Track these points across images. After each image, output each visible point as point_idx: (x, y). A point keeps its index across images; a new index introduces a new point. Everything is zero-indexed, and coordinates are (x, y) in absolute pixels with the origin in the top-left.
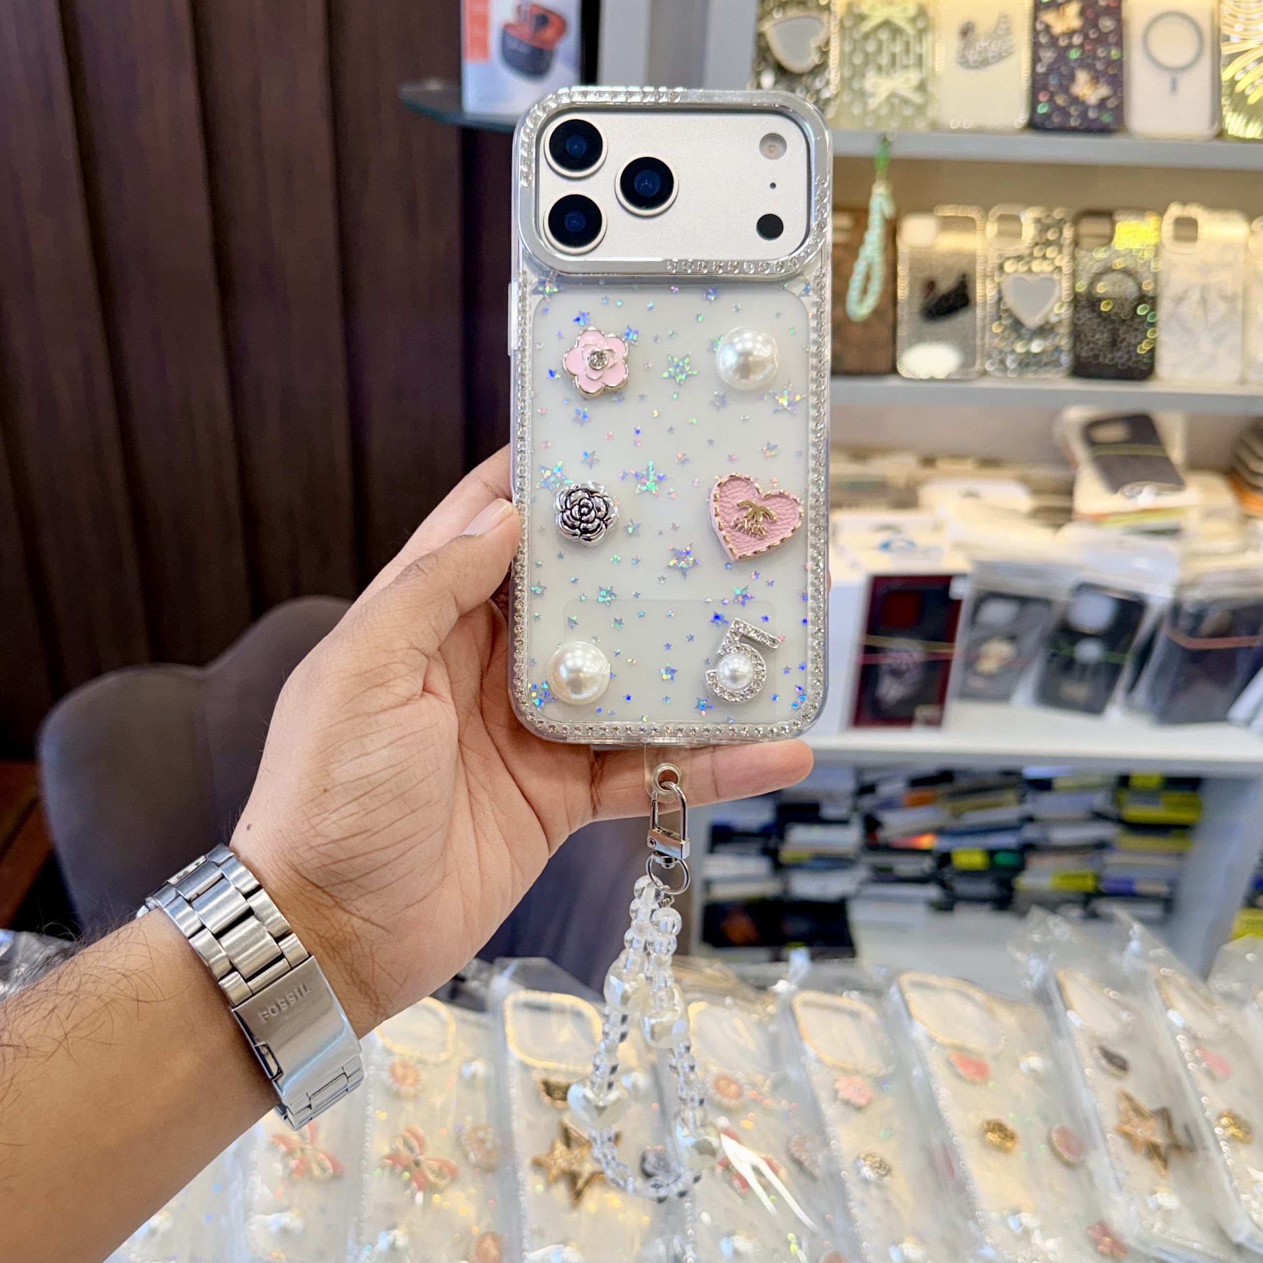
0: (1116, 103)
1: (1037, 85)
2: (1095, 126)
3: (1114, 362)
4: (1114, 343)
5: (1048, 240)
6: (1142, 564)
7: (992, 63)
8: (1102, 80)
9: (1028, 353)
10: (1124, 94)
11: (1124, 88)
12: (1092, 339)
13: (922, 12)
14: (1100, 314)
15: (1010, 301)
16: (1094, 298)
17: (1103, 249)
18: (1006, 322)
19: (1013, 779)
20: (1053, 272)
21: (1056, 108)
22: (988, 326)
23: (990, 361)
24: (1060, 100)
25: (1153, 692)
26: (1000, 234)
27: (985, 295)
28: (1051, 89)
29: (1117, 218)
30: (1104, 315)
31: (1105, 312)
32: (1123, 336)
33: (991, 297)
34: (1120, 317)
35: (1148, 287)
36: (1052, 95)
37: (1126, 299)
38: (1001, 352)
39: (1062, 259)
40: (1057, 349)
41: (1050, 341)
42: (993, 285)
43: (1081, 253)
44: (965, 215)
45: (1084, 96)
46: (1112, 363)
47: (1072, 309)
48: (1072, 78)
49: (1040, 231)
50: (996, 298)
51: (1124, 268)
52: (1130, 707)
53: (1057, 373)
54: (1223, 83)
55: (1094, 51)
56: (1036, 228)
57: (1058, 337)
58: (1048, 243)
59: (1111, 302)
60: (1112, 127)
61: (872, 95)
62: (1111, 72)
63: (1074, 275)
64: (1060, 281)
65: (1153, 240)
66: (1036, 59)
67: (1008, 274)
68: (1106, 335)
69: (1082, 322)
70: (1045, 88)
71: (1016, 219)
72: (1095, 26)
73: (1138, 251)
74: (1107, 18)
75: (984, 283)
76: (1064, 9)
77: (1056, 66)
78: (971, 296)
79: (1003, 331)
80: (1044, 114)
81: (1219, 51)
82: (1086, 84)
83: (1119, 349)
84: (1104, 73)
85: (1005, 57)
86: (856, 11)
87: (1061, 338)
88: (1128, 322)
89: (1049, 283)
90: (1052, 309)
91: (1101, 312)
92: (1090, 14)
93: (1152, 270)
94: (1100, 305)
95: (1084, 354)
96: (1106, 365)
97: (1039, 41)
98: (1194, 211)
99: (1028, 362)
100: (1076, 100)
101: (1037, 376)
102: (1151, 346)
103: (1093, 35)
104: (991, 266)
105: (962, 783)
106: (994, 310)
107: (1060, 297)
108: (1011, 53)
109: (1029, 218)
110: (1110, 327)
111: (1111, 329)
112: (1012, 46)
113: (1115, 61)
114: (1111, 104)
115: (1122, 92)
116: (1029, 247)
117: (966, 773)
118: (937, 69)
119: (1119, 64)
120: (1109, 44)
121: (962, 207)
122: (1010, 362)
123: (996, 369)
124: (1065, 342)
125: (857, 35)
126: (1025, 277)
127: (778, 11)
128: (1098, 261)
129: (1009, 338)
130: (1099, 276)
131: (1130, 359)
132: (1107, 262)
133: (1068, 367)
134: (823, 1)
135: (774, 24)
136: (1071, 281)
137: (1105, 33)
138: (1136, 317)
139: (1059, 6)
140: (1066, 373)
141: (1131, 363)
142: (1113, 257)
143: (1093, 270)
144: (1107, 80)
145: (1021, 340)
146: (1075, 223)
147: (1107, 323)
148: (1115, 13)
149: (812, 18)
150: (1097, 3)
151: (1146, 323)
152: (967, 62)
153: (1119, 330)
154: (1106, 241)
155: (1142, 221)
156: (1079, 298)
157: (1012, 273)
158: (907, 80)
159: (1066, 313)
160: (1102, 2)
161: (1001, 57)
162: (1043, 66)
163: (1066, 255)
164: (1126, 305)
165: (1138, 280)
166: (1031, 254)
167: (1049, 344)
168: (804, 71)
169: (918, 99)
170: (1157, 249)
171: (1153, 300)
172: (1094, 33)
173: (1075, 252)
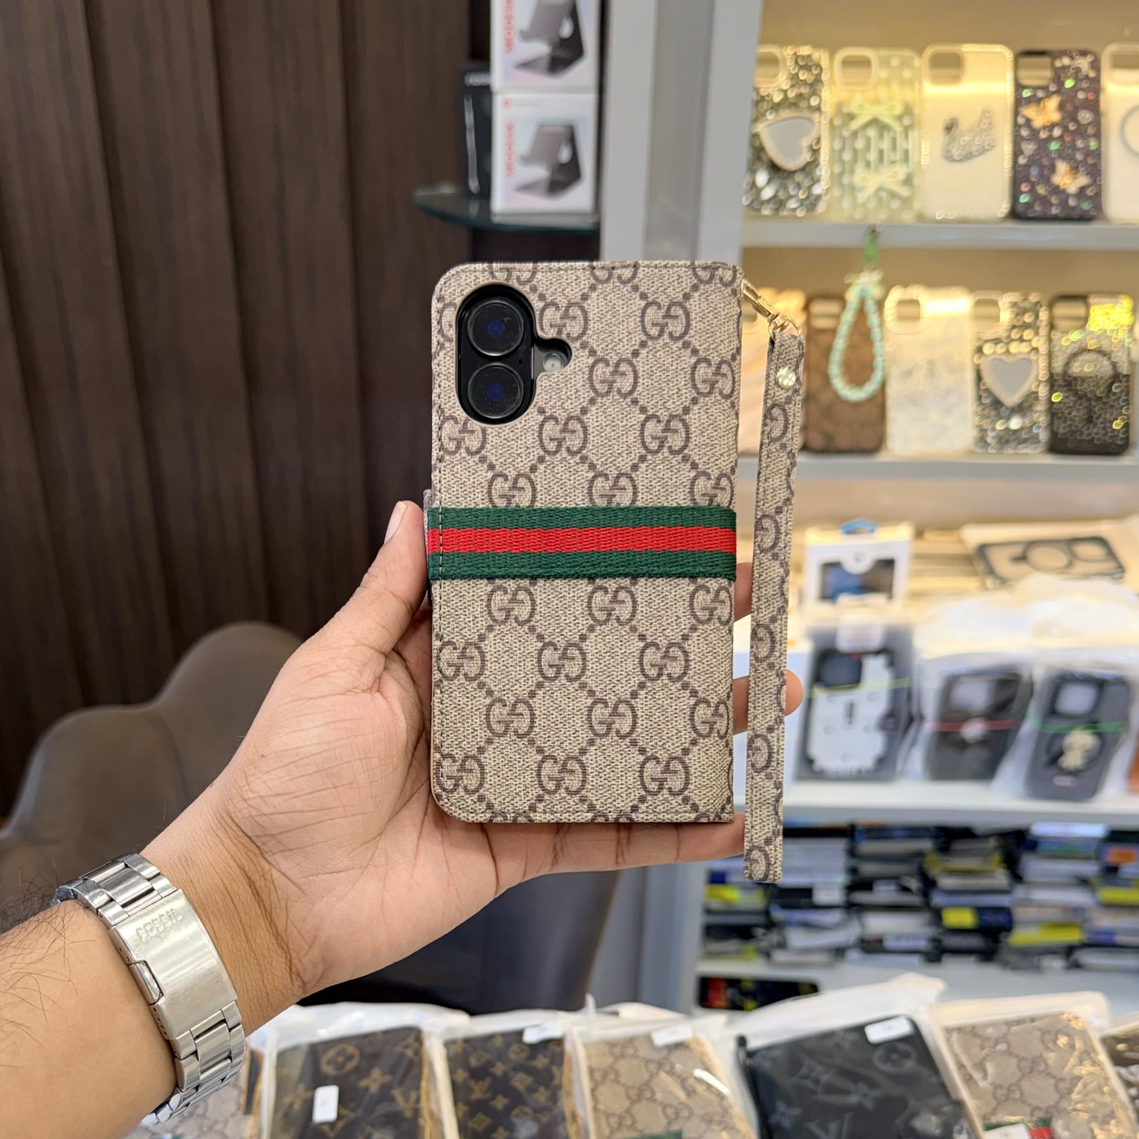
0: (1095, 191)
1: (1018, 177)
2: (1075, 214)
3: (1091, 438)
4: (1089, 420)
5: (1024, 322)
7: (976, 156)
8: (1081, 169)
10: (1102, 183)
11: (1102, 177)
12: (1069, 417)
13: (908, 110)
14: (1076, 392)
15: (989, 381)
16: (1070, 377)
17: (1077, 332)
18: (986, 401)
20: (1029, 353)
21: (1036, 197)
24: (1041, 190)
26: (980, 317)
28: (1033, 179)
29: (1092, 300)
30: (1080, 393)
31: (1081, 390)
32: (1100, 412)
34: (1096, 395)
35: (1123, 367)
36: (1033, 185)
37: (1102, 378)
38: (980, 429)
39: (1038, 341)
40: (1035, 425)
41: (1028, 419)
43: (1055, 335)
45: (1064, 184)
46: (1088, 439)
47: (1048, 388)
48: (1053, 169)
49: (1017, 315)
50: (976, 378)
51: (1098, 348)
53: (1035, 449)
55: (1074, 142)
56: (1013, 312)
57: (1036, 414)
58: (1025, 326)
60: (1092, 213)
61: (862, 189)
62: (1090, 161)
63: (1050, 355)
64: (1037, 361)
65: (1129, 321)
66: (1017, 152)
67: (987, 356)
68: (1082, 412)
69: (1059, 400)
70: (1027, 179)
71: (995, 304)
72: (1075, 119)
73: (1112, 331)
74: (1085, 111)
76: (1044, 102)
77: (1037, 157)
79: (983, 409)
80: (1026, 203)
82: (1066, 174)
83: (1095, 425)
84: (1084, 163)
85: (988, 150)
86: (845, 110)
87: (1038, 417)
88: (1104, 400)
89: (1026, 363)
90: (1031, 387)
91: (1077, 390)
92: (1069, 107)
93: (1126, 349)
94: (1076, 384)
95: (1061, 431)
96: (1083, 440)
97: (1020, 134)
99: (1007, 439)
100: (1056, 190)
101: (1017, 451)
102: (1126, 422)
103: (1072, 127)
106: (975, 390)
107: (1037, 376)
108: (993, 147)
109: (1005, 301)
110: (1086, 404)
111: (1085, 407)
112: (994, 140)
113: (1093, 151)
114: (1089, 192)
115: (1100, 181)
116: (1007, 330)
118: (923, 164)
119: (1097, 154)
120: (1089, 136)
122: (990, 437)
123: (978, 445)
124: (1042, 419)
125: (846, 134)
126: (1004, 358)
127: (771, 113)
128: (1073, 342)
129: (988, 417)
130: (1074, 355)
131: (1106, 434)
132: (1081, 343)
133: (1046, 442)
134: (814, 102)
135: (769, 125)
136: (1047, 362)
137: (1084, 125)
138: (1111, 394)
139: (1039, 101)
140: (1044, 449)
141: (1107, 437)
142: (1088, 338)
143: (1069, 351)
144: (1086, 169)
145: (1001, 418)
146: (1050, 306)
147: (1083, 400)
148: (1094, 106)
149: (804, 118)
150: (1076, 96)
151: (1121, 399)
152: (952, 156)
153: (1095, 407)
154: (1080, 323)
155: (1117, 303)
156: (1055, 377)
157: (991, 355)
158: (895, 175)
159: (1043, 391)
160: (1081, 96)
161: (983, 151)
162: (1024, 159)
163: (1042, 336)
164: (1101, 382)
165: (1113, 360)
166: (1009, 336)
167: (1027, 421)
168: (796, 169)
169: (905, 192)
170: (1131, 330)
171: (1127, 379)
172: (1074, 125)
173: (1051, 334)
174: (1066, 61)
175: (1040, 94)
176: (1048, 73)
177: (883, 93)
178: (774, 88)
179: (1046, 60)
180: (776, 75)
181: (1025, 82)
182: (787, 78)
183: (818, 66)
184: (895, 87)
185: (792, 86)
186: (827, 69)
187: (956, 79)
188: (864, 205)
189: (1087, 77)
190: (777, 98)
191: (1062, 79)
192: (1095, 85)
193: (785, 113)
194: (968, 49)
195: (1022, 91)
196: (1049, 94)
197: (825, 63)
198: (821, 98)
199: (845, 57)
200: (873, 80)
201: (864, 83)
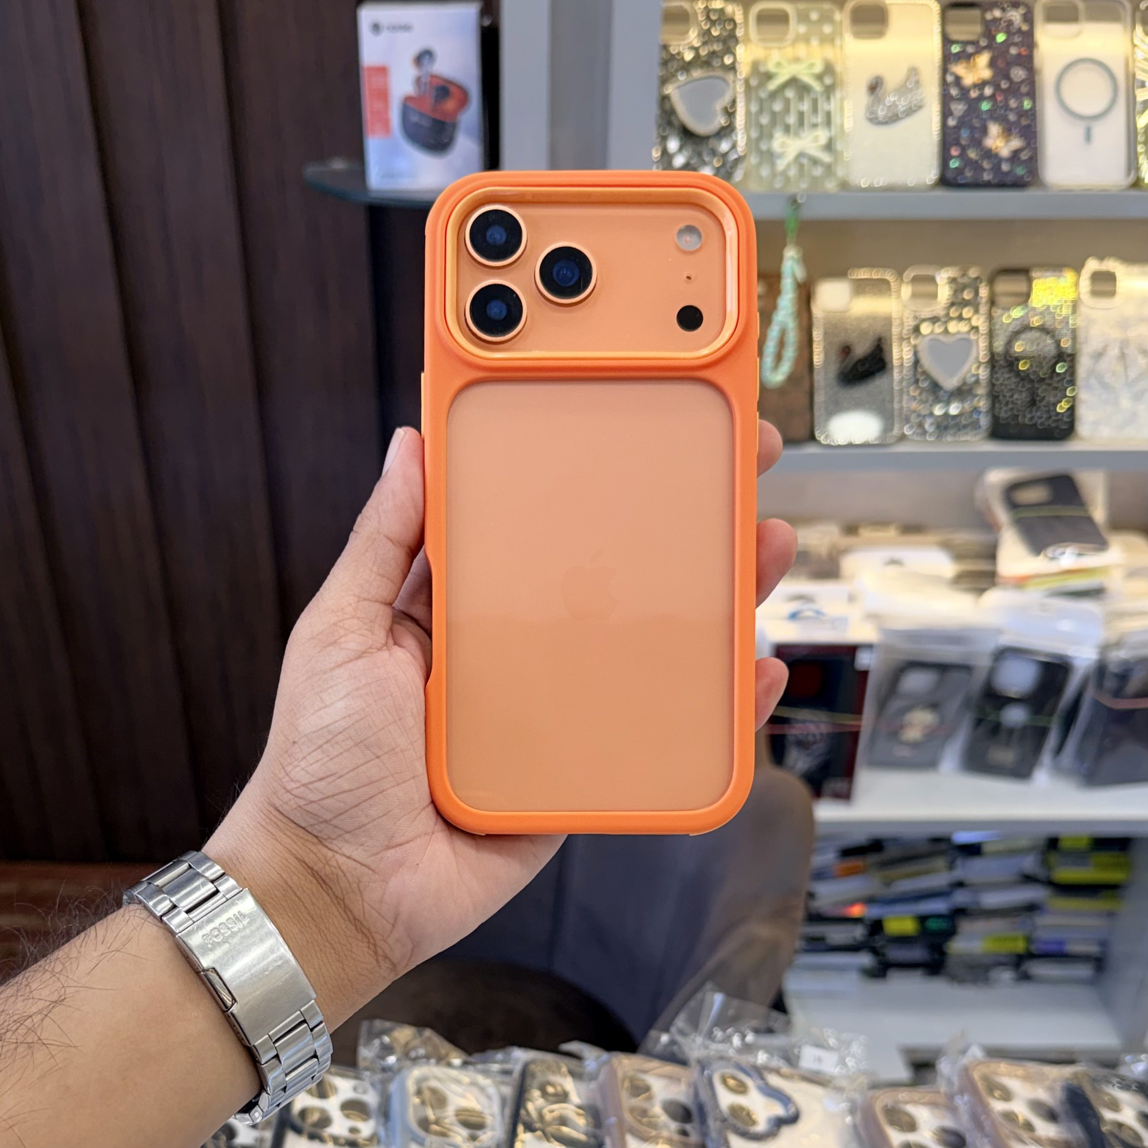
0: (1029, 154)
1: (948, 139)
2: (1009, 180)
3: (1034, 422)
4: (1033, 403)
5: (963, 299)
6: (1066, 626)
7: (902, 118)
8: (1015, 131)
9: (946, 415)
10: (1038, 145)
11: (1038, 139)
12: (1010, 400)
13: (829, 69)
14: (1018, 373)
15: (927, 362)
16: (1011, 357)
17: (1019, 308)
18: (925, 384)
19: (943, 846)
20: (969, 332)
21: (967, 162)
22: (905, 390)
23: (908, 426)
24: (972, 154)
25: (1080, 754)
26: (915, 295)
27: (901, 358)
28: (963, 142)
29: (1034, 274)
30: (1022, 374)
31: (1023, 371)
32: (1043, 395)
33: (907, 359)
34: (1038, 375)
35: (1066, 344)
36: (964, 149)
37: (1045, 358)
38: (919, 415)
39: (978, 319)
40: (975, 410)
41: (968, 403)
42: (908, 349)
43: (997, 312)
44: (879, 277)
45: (996, 148)
46: (1031, 423)
47: (989, 370)
48: (984, 131)
49: (956, 292)
50: (912, 360)
51: (1042, 325)
52: (1058, 770)
53: (975, 435)
54: (1139, 130)
55: (1006, 100)
56: (951, 287)
57: (977, 399)
58: (964, 303)
59: (1028, 361)
60: (1026, 179)
61: (781, 156)
62: (1024, 122)
63: (991, 334)
64: (977, 341)
65: (1071, 296)
66: (946, 113)
67: (924, 336)
68: (1024, 395)
69: (1000, 382)
70: (957, 143)
71: (932, 280)
72: (1007, 77)
73: (1056, 307)
74: (1018, 68)
75: (901, 344)
76: (974, 60)
77: (967, 119)
78: (887, 360)
79: (920, 394)
80: (956, 169)
81: (1135, 97)
82: (998, 137)
83: (1038, 408)
84: (1017, 124)
85: (915, 111)
86: (762, 69)
87: (979, 401)
88: (1047, 381)
89: (965, 343)
90: (970, 369)
91: (1020, 371)
92: (1001, 64)
93: (1071, 327)
94: (1018, 365)
95: (1003, 415)
96: (1025, 425)
97: (949, 93)
98: (1111, 265)
99: (945, 425)
100: (989, 154)
101: (957, 438)
102: (1071, 404)
103: (1004, 85)
104: (906, 328)
105: (891, 852)
106: (911, 373)
107: (978, 357)
108: (920, 108)
109: (943, 277)
110: (1028, 386)
111: (1028, 389)
112: (921, 100)
113: (1027, 111)
114: (1024, 156)
115: (1035, 143)
116: (945, 308)
117: (895, 840)
118: (846, 126)
119: (1032, 114)
120: (1021, 95)
121: (875, 270)
122: (928, 425)
123: (914, 433)
124: (983, 404)
125: (763, 95)
126: (942, 338)
127: (682, 74)
128: (1014, 319)
129: (927, 401)
130: (1016, 335)
131: (1050, 417)
132: (1023, 320)
133: (988, 428)
134: (728, 60)
135: (679, 87)
136: (988, 341)
137: (1017, 83)
138: (1055, 375)
140: (986, 434)
141: (1050, 422)
142: (1031, 314)
143: (1011, 329)
144: (1020, 131)
145: (939, 402)
146: (991, 282)
147: (1026, 382)
148: (1027, 61)
149: (717, 78)
150: (1008, 51)
151: (1065, 381)
152: (877, 118)
153: (1037, 389)
154: (1022, 299)
155: (1059, 277)
156: (996, 358)
157: (928, 335)
158: (816, 139)
159: (983, 373)
160: (1013, 51)
161: (911, 111)
162: (953, 120)
163: (983, 315)
164: (1044, 363)
165: (1056, 338)
166: (948, 315)
167: (967, 406)
168: (711, 134)
169: (826, 158)
170: (1075, 305)
171: (1071, 358)
172: (1005, 84)
173: (992, 311)
174: (997, 13)
175: (970, 49)
176: (978, 29)
177: (801, 50)
178: (685, 45)
179: (976, 13)
180: (687, 32)
181: (954, 37)
182: (698, 35)
183: (732, 20)
184: (815, 42)
185: (705, 43)
186: (741, 24)
187: (880, 34)
188: (784, 173)
189: (1019, 30)
190: (689, 56)
191: (993, 32)
192: (1028, 40)
193: (697, 73)
194: (893, 1)
195: (951, 46)
196: (979, 51)
197: (739, 18)
198: (734, 55)
199: (761, 11)
200: (791, 35)
201: (781, 39)
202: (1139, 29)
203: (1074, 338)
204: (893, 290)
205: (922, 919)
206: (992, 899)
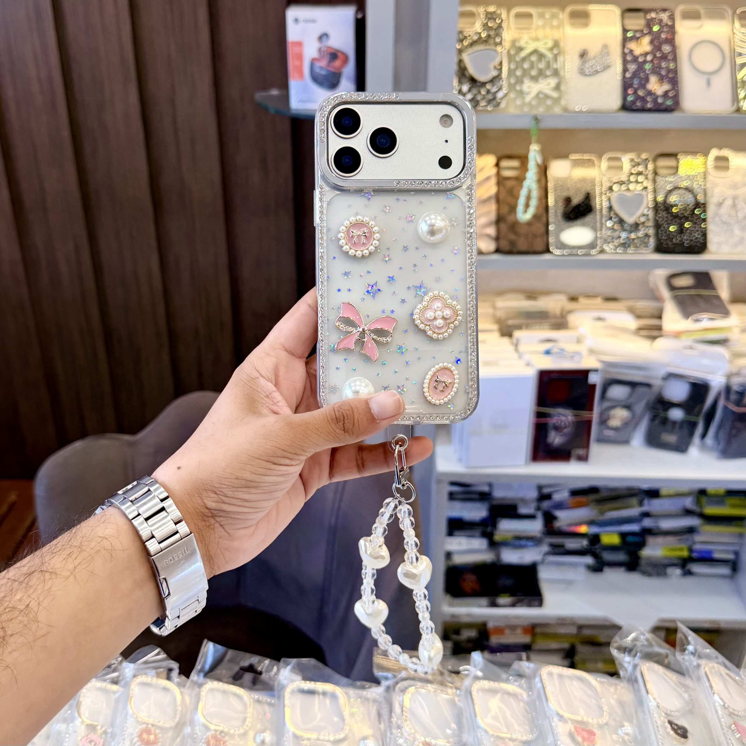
0: (674, 94)
1: (626, 85)
2: (662, 107)
4: (681, 230)
5: (638, 171)
6: (706, 361)
7: (600, 73)
8: (665, 81)
9: (629, 239)
10: (679, 88)
11: (679, 85)
13: (556, 44)
14: (672, 214)
15: (616, 207)
16: (667, 204)
17: (672, 176)
18: (615, 220)
19: (635, 492)
20: (642, 190)
21: (638, 98)
22: (604, 223)
23: (606, 244)
24: (641, 93)
25: (717, 438)
26: (610, 168)
27: (601, 204)
28: (635, 86)
29: (680, 157)
30: (675, 214)
33: (605, 206)
34: (684, 215)
35: (701, 198)
36: (635, 90)
37: (688, 205)
38: (612, 238)
39: (647, 183)
40: (647, 236)
42: (606, 199)
43: (658, 179)
44: (588, 158)
45: (655, 90)
46: (681, 243)
47: (654, 212)
48: (647, 80)
49: (634, 166)
50: (608, 206)
51: (685, 187)
52: (704, 448)
53: (647, 250)
54: (738, 80)
55: (660, 63)
56: (631, 164)
57: (648, 229)
58: (640, 173)
59: (679, 207)
60: (674, 107)
61: (528, 93)
62: (671, 75)
63: (655, 191)
64: (647, 195)
65: (702, 170)
66: (625, 70)
67: (615, 192)
68: (676, 226)
69: (660, 219)
70: (631, 86)
71: (619, 160)
72: (660, 50)
73: (694, 176)
74: (666, 45)
75: (601, 197)
76: (640, 40)
77: (637, 73)
79: (613, 226)
80: (631, 101)
81: (735, 62)
82: (656, 83)
83: (685, 235)
84: (666, 76)
85: (607, 68)
86: (517, 45)
88: (690, 218)
89: (639, 198)
90: (643, 211)
91: (673, 212)
92: (656, 43)
93: (703, 188)
94: (672, 209)
95: (663, 238)
96: (677, 244)
97: (626, 59)
98: (726, 152)
99: (628, 243)
100: (650, 93)
101: (635, 252)
102: (704, 232)
104: (604, 188)
105: (603, 494)
106: (607, 213)
107: (647, 205)
108: (610, 67)
109: (626, 159)
111: (678, 223)
112: (610, 62)
113: (672, 69)
114: (671, 94)
115: (678, 87)
116: (628, 176)
118: (566, 77)
119: (675, 71)
120: (669, 60)
121: (586, 154)
123: (610, 248)
124: (651, 232)
125: (518, 59)
126: (625, 193)
127: (471, 47)
128: (669, 183)
129: (617, 230)
130: (670, 191)
131: (692, 240)
132: (675, 184)
133: (655, 246)
134: (498, 40)
135: (469, 55)
136: (654, 196)
137: (666, 54)
138: (694, 216)
139: (638, 38)
140: (653, 250)
141: (692, 243)
142: (679, 180)
143: (667, 189)
144: (668, 81)
145: (625, 231)
146: (655, 160)
147: (677, 219)
148: (671, 41)
149: (491, 49)
150: (660, 36)
151: (700, 218)
152: (585, 72)
153: (684, 222)
154: (673, 171)
155: (695, 158)
156: (658, 205)
157: (617, 192)
158: (549, 84)
159: (651, 214)
160: (663, 36)
161: (604, 69)
162: (629, 73)
163: (650, 180)
164: (688, 208)
165: (695, 194)
166: (629, 180)
167: (641, 234)
168: (487, 81)
169: (555, 95)
170: (705, 175)
171: (703, 206)
172: (659, 54)
173: (656, 178)
174: (653, 15)
176: (643, 23)
177: (540, 33)
178: (473, 31)
179: (641, 14)
180: (474, 23)
181: (628, 27)
182: (481, 25)
183: (500, 18)
184: (548, 30)
185: (484, 30)
186: (505, 20)
187: (586, 25)
188: (530, 104)
189: (667, 25)
190: (475, 37)
191: (651, 26)
192: (672, 29)
193: (481, 47)
194: (593, 8)
195: (627, 33)
197: (504, 16)
198: (502, 37)
199: (516, 13)
200: (533, 26)
201: (528, 29)
202: (737, 24)
203: (705, 195)
204: (596, 166)
205: (623, 535)
206: (666, 524)
